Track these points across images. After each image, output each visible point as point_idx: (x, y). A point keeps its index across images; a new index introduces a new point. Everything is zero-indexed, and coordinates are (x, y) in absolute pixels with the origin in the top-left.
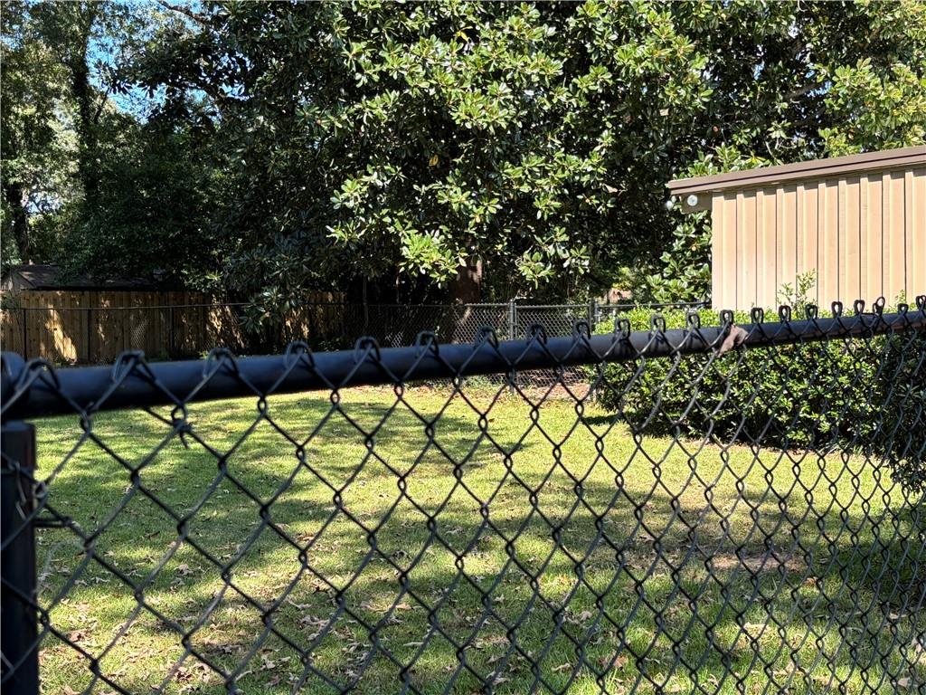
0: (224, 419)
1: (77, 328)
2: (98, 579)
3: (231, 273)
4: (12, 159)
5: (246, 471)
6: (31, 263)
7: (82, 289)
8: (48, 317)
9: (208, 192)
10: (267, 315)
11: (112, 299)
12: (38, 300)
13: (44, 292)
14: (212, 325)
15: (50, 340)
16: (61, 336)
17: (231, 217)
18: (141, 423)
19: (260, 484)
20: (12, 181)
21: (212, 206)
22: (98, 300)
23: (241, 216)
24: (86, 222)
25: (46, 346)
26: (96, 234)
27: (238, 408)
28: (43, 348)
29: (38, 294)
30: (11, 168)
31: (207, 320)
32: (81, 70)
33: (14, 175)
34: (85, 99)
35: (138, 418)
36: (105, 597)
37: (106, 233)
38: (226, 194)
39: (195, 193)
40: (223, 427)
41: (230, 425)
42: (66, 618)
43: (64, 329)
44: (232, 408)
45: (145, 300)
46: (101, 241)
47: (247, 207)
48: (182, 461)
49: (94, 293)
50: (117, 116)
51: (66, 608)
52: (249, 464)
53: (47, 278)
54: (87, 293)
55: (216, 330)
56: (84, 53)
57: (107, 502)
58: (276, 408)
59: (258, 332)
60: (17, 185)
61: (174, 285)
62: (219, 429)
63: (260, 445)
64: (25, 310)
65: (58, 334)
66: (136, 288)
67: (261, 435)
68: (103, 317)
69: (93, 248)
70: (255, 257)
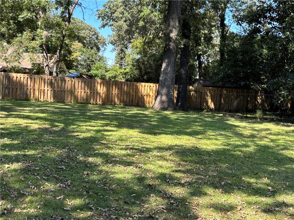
0: (268, 134)
1: (215, 99)
2: (241, 187)
3: (270, 85)
4: (200, 46)
5: (281, 154)
6: (202, 78)
7: (218, 87)
8: (207, 95)
9: (262, 58)
10: (282, 99)
11: (227, 91)
12: (205, 90)
13: (207, 87)
14: (258, 101)
15: (207, 102)
16: (211, 102)
17: (272, 66)
18: (241, 132)
19: (287, 160)
20: (199, 53)
21: (262, 62)
22: (223, 91)
23: (275, 66)
24: (222, 66)
25: (206, 104)
26: (225, 70)
27: (272, 131)
28: (205, 104)
29: (205, 88)
30: (200, 49)
31: (256, 99)
32: (223, 18)
33: (200, 51)
34: (223, 28)
35: (239, 130)
36: (245, 195)
37: (228, 70)
38: (267, 58)
39: (257, 58)
40: (268, 137)
41: (271, 137)
42: (234, 200)
43: (211, 99)
44: (270, 130)
45: (237, 91)
46: (226, 72)
47: (278, 63)
48: (258, 148)
49: (222, 88)
50: (233, 33)
51: (233, 197)
52: (281, 152)
53: (208, 83)
54: (219, 88)
55: (259, 103)
56: (224, 13)
57: (236, 159)
58: (285, 132)
59: (278, 105)
60: (201, 54)
61: (247, 87)
62: (267, 137)
63: (283, 145)
64: (201, 92)
65: (210, 101)
66: (235, 88)
67: (283, 141)
68: (224, 96)
69: (223, 74)
70: (280, 80)
